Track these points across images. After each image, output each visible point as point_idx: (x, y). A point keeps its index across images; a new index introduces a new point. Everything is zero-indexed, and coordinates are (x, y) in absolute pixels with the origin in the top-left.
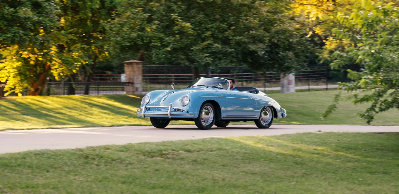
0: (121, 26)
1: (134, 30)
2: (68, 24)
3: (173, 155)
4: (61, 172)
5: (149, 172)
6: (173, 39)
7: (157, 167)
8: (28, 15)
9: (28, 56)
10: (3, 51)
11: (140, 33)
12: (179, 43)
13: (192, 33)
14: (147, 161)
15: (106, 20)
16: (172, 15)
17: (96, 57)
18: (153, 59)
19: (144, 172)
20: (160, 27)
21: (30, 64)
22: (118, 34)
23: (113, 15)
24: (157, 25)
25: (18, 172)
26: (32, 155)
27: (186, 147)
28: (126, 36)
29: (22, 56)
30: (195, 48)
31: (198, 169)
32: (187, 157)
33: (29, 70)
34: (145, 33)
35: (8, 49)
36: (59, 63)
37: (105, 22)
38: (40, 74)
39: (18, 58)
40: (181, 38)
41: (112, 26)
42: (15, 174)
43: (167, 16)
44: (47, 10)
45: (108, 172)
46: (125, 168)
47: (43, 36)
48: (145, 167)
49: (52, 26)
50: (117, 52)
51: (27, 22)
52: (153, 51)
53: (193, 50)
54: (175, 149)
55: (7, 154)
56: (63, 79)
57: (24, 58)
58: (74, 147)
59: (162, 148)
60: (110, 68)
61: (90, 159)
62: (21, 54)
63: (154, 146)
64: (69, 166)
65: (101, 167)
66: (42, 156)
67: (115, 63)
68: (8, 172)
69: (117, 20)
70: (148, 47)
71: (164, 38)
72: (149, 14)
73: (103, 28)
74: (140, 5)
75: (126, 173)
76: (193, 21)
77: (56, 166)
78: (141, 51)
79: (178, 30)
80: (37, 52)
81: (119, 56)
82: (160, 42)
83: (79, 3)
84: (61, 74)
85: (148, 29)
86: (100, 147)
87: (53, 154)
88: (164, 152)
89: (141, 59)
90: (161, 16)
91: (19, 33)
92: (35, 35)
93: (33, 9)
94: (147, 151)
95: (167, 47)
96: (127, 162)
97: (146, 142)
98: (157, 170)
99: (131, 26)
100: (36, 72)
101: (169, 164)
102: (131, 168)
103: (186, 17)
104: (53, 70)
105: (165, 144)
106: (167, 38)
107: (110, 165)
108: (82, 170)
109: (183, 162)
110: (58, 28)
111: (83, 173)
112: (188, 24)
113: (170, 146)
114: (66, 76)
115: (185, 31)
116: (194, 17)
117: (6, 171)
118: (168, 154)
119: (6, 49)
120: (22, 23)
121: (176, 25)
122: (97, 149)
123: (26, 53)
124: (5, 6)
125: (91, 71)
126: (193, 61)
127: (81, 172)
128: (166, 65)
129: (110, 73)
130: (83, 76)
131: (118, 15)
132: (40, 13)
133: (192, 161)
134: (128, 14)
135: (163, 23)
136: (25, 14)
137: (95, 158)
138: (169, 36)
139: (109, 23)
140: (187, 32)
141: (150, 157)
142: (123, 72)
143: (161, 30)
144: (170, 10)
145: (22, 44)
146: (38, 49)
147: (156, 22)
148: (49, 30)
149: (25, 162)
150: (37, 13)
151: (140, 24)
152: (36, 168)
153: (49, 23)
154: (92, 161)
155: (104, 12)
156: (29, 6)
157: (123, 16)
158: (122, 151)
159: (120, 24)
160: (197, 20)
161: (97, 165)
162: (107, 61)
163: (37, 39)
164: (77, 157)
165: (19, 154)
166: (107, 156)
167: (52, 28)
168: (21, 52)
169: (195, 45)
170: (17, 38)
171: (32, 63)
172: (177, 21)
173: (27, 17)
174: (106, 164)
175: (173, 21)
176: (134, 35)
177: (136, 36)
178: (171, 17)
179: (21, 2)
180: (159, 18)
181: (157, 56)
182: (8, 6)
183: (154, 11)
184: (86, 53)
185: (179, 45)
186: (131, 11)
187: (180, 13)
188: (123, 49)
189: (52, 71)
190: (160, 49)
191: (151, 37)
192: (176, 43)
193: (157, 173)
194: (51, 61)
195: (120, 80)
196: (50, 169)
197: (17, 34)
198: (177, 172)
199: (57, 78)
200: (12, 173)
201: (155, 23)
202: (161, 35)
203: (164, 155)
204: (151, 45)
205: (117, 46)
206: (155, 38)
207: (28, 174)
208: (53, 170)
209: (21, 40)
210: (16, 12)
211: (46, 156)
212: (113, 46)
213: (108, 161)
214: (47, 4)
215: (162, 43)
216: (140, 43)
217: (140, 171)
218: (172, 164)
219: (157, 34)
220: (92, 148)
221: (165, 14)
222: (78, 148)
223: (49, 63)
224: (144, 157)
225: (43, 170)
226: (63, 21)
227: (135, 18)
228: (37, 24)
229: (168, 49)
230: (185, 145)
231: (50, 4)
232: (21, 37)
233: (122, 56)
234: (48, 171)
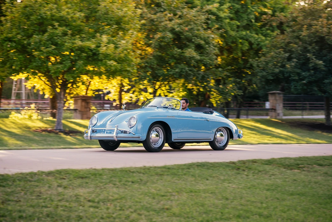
0: (266, 64)
1: (277, 67)
2: (224, 62)
3: (308, 168)
4: (218, 180)
5: (289, 181)
6: (308, 74)
7: (295, 178)
8: (193, 55)
9: (191, 88)
10: (172, 83)
11: (281, 69)
12: (314, 77)
13: (324, 69)
14: (287, 173)
15: (254, 58)
16: (308, 54)
17: (246, 89)
18: (292, 90)
19: (285, 181)
20: (298, 64)
21: (193, 94)
22: (264, 70)
23: (260, 55)
24: (296, 63)
25: (184, 180)
26: (195, 166)
27: (319, 162)
28: (270, 71)
29: (187, 88)
30: (326, 81)
31: (329, 180)
32: (320, 170)
33: (192, 98)
34: (285, 69)
35: (177, 82)
36: (217, 93)
37: (254, 60)
38: (202, 101)
39: (184, 89)
40: (315, 73)
41: (259, 64)
42: (182, 181)
43: (303, 55)
44: (207, 51)
45: (255, 181)
46: (270, 178)
47: (204, 71)
48: (285, 178)
49: (211, 64)
50: (263, 84)
51: (191, 60)
52: (292, 84)
53: (324, 83)
54: (309, 163)
55: (175, 165)
56: (219, 106)
57: (189, 89)
58: (228, 161)
59: (299, 162)
60: (257, 97)
61: (241, 171)
62: (187, 86)
63: (293, 161)
64: (224, 176)
65: (250, 177)
66: (203, 167)
67: (261, 93)
68: (176, 180)
69: (263, 59)
70: (288, 80)
71: (301, 73)
72: (289, 54)
73: (251, 65)
74: (282, 46)
75: (270, 182)
76: (325, 59)
77: (214, 175)
78: (282, 84)
79: (313, 66)
80: (199, 84)
81: (264, 88)
82: (298, 76)
83: (232, 45)
84: (219, 102)
85: (288, 66)
86: (249, 161)
87: (212, 166)
88: (301, 166)
89: (283, 90)
90: (299, 55)
91: (184, 69)
92: (198, 71)
93: (197, 50)
94: (287, 165)
95: (303, 80)
96: (271, 173)
97: (286, 157)
98: (295, 180)
99: (274, 64)
100: (198, 100)
101: (305, 176)
102: (274, 178)
103: (319, 56)
104: (211, 98)
105: (302, 159)
106: (304, 73)
107: (257, 175)
108: (234, 179)
109: (316, 174)
110: (215, 65)
111: (235, 181)
112: (321, 62)
113: (306, 161)
114: (222, 104)
115: (318, 67)
116: (325, 56)
117: (175, 178)
118: (304, 167)
119: (175, 82)
120: (188, 61)
121: (311, 63)
122: (246, 162)
123: (190, 85)
124: (174, 48)
125: (241, 100)
126: (325, 92)
127: (234, 180)
128: (302, 95)
129: (256, 101)
130: (235, 104)
131: (264, 55)
132: (201, 54)
133: (324, 174)
134: (272, 53)
135: (300, 61)
136: (190, 54)
137: (245, 169)
138: (304, 71)
139: (256, 61)
140: (320, 68)
141: (290, 170)
142: (268, 100)
143: (299, 67)
144: (306, 50)
145: (187, 79)
146: (200, 82)
147: (295, 60)
148: (209, 66)
149: (189, 172)
150: (200, 53)
151: (281, 61)
152: (198, 177)
153: (209, 61)
154: (242, 172)
155: (252, 52)
156: (193, 47)
157: (268, 55)
158: (267, 164)
159: (265, 62)
160: (328, 58)
161: (247, 175)
162: (255, 91)
163: (199, 74)
164: (230, 169)
165: (185, 165)
166: (254, 168)
167: (211, 65)
168: (186, 85)
169: (326, 79)
170: (184, 73)
171: (195, 93)
172: (312, 59)
173: (191, 56)
174: (254, 174)
175: (308, 59)
176: (277, 70)
177: (278, 71)
178: (307, 56)
179: (187, 45)
180: (297, 57)
181: (295, 88)
182: (177, 48)
183: (293, 51)
184: (238, 85)
185: (313, 79)
186: (274, 51)
187: (314, 52)
188: (268, 82)
189: (211, 100)
190: (297, 82)
191: (290, 72)
192: (310, 77)
193: (294, 182)
194: (210, 91)
195: (265, 107)
196: (209, 178)
197: (184, 70)
198: (311, 182)
199: (215, 105)
200: (178, 180)
201: (293, 61)
202: (299, 71)
203: (300, 168)
204: (290, 79)
205: (263, 80)
206: (293, 73)
207: (191, 181)
208: (211, 178)
209: (187, 75)
210: (183, 53)
211: (206, 168)
212: (260, 79)
213: (256, 172)
214: (207, 46)
215: (300, 77)
216: (282, 77)
217: (281, 180)
218: (307, 175)
219: (295, 70)
220: (243, 162)
221: (302, 54)
222: (232, 161)
223: (208, 93)
224: (284, 170)
225: (203, 178)
226: (219, 59)
227: (278, 57)
228: (199, 62)
229: (304, 82)
230: (318, 160)
231: (209, 47)
232: (186, 72)
233: (267, 87)
234: (207, 180)
